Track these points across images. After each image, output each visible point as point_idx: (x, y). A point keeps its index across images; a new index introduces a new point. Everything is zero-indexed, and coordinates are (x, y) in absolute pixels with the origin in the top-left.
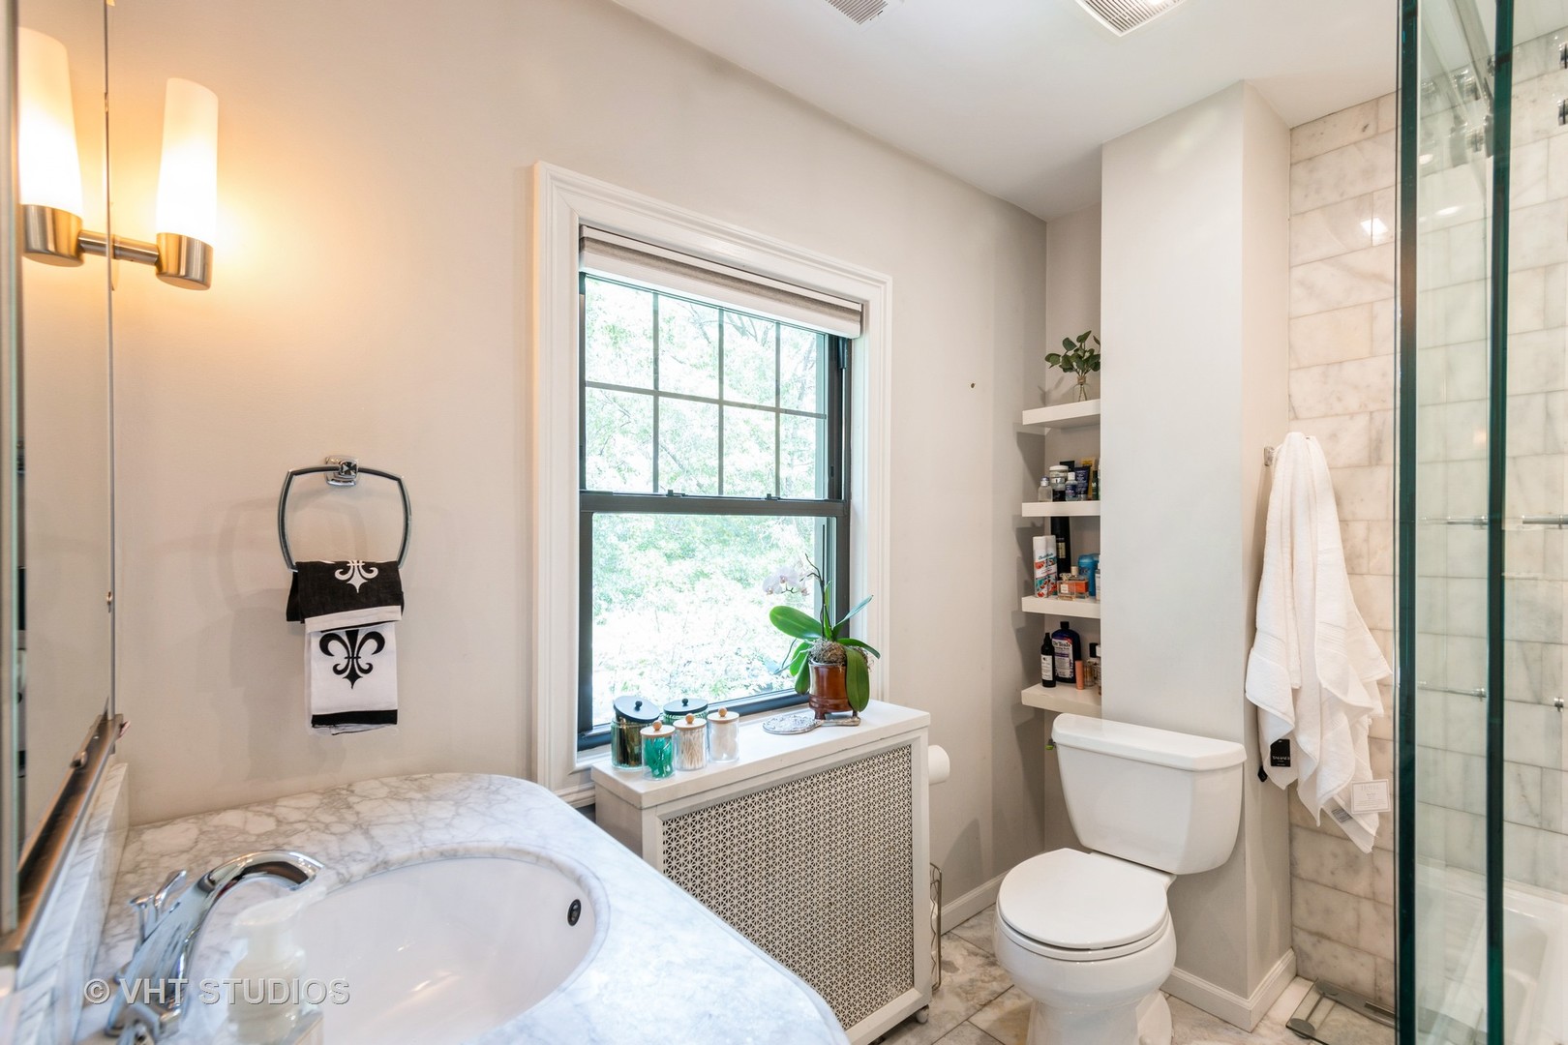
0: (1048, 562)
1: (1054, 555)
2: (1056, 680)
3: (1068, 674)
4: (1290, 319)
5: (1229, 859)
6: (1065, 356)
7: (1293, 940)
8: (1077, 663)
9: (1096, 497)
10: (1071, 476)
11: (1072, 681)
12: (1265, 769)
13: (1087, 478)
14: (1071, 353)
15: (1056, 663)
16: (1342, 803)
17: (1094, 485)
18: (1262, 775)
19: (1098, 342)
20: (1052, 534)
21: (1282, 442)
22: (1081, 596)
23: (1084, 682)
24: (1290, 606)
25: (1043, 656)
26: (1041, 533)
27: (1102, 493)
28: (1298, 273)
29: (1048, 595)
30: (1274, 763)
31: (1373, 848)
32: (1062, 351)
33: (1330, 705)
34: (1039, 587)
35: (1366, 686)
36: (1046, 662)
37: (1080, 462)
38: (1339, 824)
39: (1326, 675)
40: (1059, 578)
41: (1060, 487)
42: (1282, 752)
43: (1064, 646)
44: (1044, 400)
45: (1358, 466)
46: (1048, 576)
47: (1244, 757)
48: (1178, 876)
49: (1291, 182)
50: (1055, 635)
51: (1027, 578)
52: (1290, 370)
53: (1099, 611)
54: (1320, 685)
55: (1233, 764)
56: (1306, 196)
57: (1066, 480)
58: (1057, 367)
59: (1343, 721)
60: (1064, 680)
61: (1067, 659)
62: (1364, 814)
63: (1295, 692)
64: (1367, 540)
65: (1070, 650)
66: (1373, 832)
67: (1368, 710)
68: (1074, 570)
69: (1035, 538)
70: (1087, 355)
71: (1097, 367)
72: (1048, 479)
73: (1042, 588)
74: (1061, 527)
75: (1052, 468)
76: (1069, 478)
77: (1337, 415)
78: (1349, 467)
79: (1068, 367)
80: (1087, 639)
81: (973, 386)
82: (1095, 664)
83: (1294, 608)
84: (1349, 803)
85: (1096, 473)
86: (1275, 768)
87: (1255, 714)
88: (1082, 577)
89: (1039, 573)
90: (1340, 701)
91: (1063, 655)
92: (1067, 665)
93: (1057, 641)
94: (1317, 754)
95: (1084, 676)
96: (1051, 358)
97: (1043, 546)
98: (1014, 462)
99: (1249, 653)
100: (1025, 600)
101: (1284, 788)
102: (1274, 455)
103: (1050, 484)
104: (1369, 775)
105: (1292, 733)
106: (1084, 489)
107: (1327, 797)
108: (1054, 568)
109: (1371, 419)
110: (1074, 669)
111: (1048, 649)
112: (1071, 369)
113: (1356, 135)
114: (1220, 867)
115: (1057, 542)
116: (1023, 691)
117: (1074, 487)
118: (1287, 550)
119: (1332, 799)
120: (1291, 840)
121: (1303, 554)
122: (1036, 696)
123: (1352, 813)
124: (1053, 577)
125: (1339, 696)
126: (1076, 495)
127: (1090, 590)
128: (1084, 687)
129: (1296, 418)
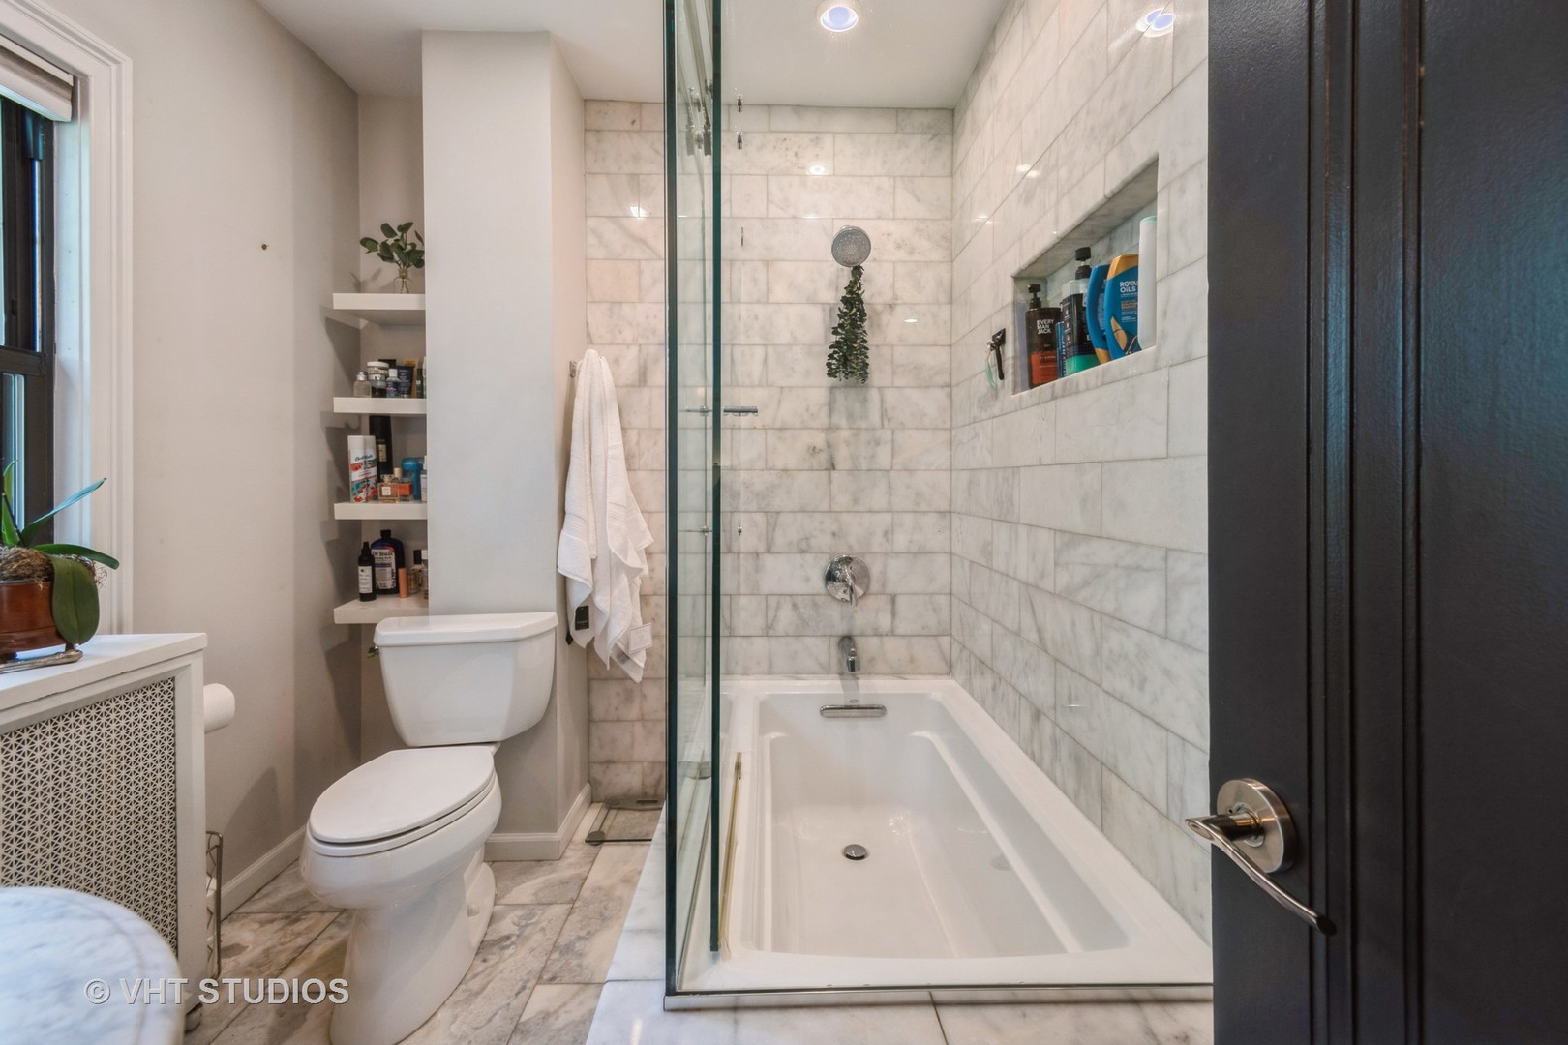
0: (366, 463)
1: (374, 457)
2: (377, 592)
3: (389, 584)
4: (586, 259)
5: (544, 715)
6: (384, 244)
7: (589, 774)
8: (401, 571)
9: (421, 395)
10: (393, 373)
11: (395, 591)
12: (571, 633)
13: (410, 378)
14: (391, 241)
15: (377, 575)
16: (623, 648)
17: (418, 383)
18: (569, 639)
19: (421, 239)
20: (371, 434)
21: (582, 358)
22: (404, 499)
23: (408, 590)
24: (589, 492)
25: (360, 568)
26: (357, 432)
27: (428, 392)
28: (592, 222)
29: (367, 500)
30: (578, 627)
31: (643, 679)
32: (380, 237)
33: (618, 567)
34: (356, 491)
35: (638, 553)
36: (365, 574)
37: (402, 360)
38: (620, 664)
39: (614, 544)
40: (379, 480)
41: (379, 384)
42: (583, 616)
43: (386, 556)
44: (359, 287)
45: (632, 386)
46: (367, 479)
47: (556, 623)
48: (503, 742)
49: (585, 145)
50: (376, 544)
51: (339, 483)
52: (587, 302)
53: (425, 512)
54: (610, 551)
55: (547, 629)
56: (596, 161)
57: (387, 376)
58: (374, 254)
59: (624, 579)
60: (386, 592)
61: (389, 569)
62: (636, 653)
63: (593, 562)
64: (638, 444)
65: (392, 560)
66: (642, 665)
67: (640, 570)
68: (397, 472)
69: (350, 437)
70: (409, 247)
71: (420, 263)
72: (366, 374)
73: (360, 492)
74: (381, 427)
75: (370, 364)
76: (391, 375)
77: (619, 344)
78: (627, 386)
79: (386, 255)
80: (411, 546)
81: (264, 247)
82: (420, 571)
83: (592, 494)
84: (628, 646)
85: (420, 371)
86: (578, 631)
87: (564, 582)
88: (406, 480)
89: (356, 476)
90: (623, 564)
91: (384, 565)
92: (389, 575)
93: (377, 551)
94: (608, 609)
95: (408, 584)
96: (365, 242)
97: (359, 447)
98: (323, 352)
99: (559, 534)
100: (338, 507)
101: (584, 646)
102: (577, 369)
103: (367, 379)
104: (639, 621)
105: (591, 597)
106: (406, 389)
107: (613, 643)
108: (373, 471)
109: (640, 350)
110: (397, 578)
111: (367, 559)
112: (390, 259)
113: (627, 125)
114: (537, 724)
115: (377, 443)
116: (335, 609)
117: (396, 385)
118: (587, 446)
119: (616, 645)
120: (589, 691)
121: (598, 450)
122: (351, 612)
123: (629, 654)
124: (372, 482)
125: (623, 560)
126: (398, 393)
127: (415, 492)
128: (408, 594)
129: (592, 343)
